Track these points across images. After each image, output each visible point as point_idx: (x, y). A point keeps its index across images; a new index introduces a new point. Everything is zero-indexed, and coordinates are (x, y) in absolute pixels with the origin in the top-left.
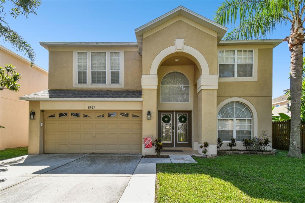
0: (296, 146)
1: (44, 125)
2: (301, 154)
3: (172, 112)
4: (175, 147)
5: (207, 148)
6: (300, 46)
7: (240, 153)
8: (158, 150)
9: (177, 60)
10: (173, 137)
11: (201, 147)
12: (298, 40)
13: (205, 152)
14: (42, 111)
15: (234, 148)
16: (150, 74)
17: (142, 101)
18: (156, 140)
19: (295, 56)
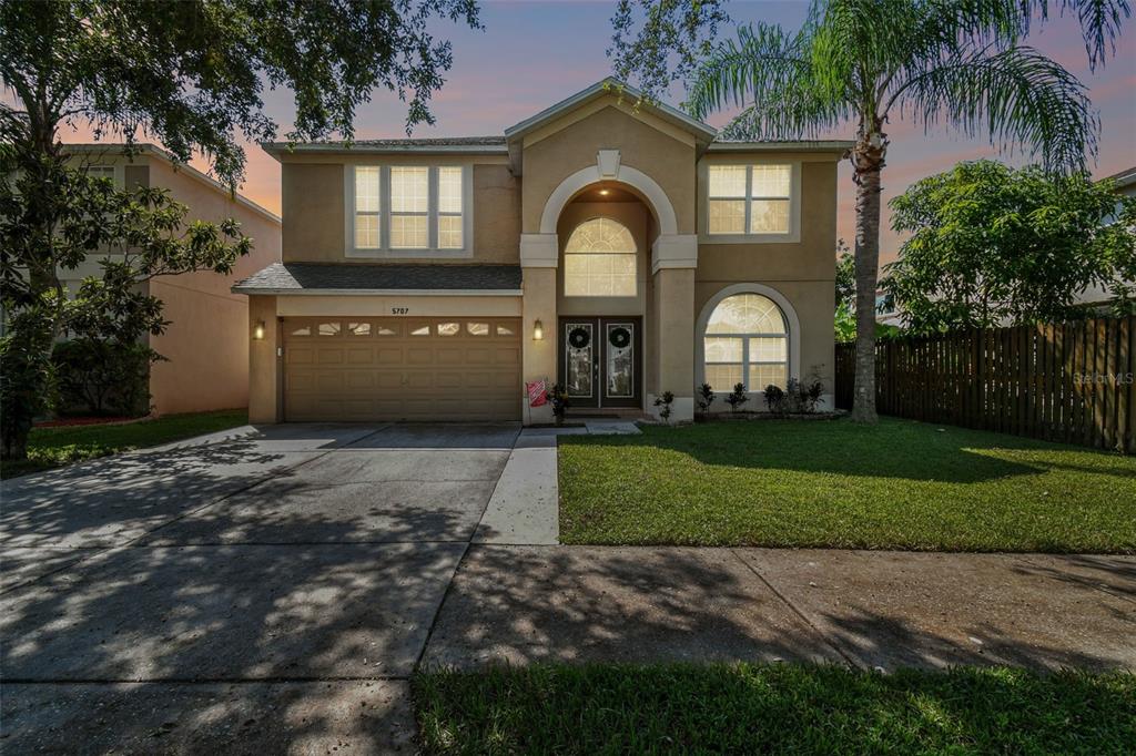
0: (866, 397)
1: (283, 352)
2: (875, 416)
3: (593, 319)
4: (602, 406)
5: (670, 405)
6: (873, 174)
7: (750, 417)
8: (558, 411)
9: (604, 193)
10: (595, 382)
11: (658, 403)
12: (869, 159)
13: (666, 414)
14: (281, 319)
15: (741, 407)
16: (542, 231)
17: (522, 297)
18: (555, 388)
19: (863, 195)
